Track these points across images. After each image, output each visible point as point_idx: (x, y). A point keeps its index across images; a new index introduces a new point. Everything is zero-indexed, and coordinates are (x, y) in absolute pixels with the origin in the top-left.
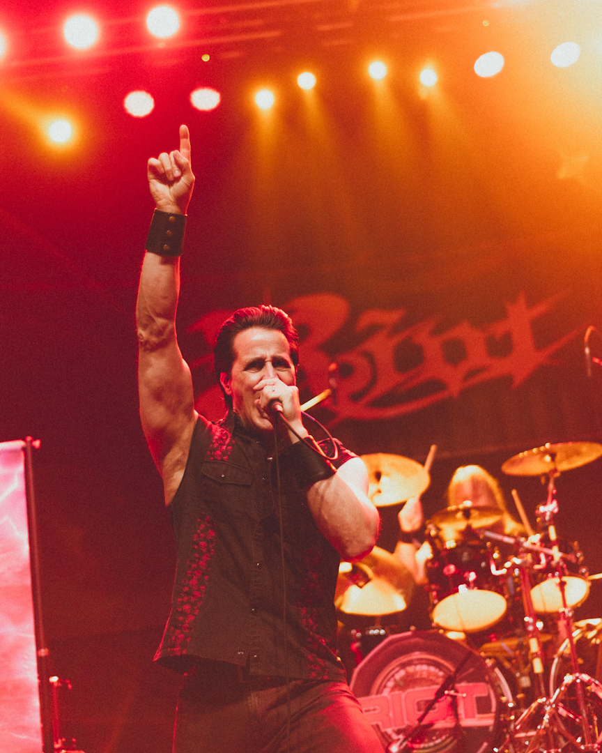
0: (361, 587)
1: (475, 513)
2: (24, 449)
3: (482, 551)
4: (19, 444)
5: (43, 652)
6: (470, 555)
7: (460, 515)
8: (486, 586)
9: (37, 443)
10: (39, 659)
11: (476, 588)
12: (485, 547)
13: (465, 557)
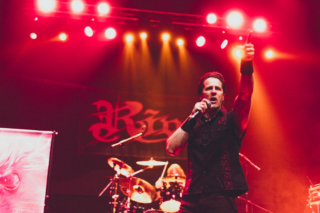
0: (140, 194)
1: (178, 178)
2: (52, 134)
3: (178, 189)
4: (51, 132)
5: (47, 196)
6: (175, 190)
7: (174, 177)
8: (178, 200)
9: (57, 133)
10: (46, 198)
11: (175, 200)
12: (179, 188)
13: (173, 190)
